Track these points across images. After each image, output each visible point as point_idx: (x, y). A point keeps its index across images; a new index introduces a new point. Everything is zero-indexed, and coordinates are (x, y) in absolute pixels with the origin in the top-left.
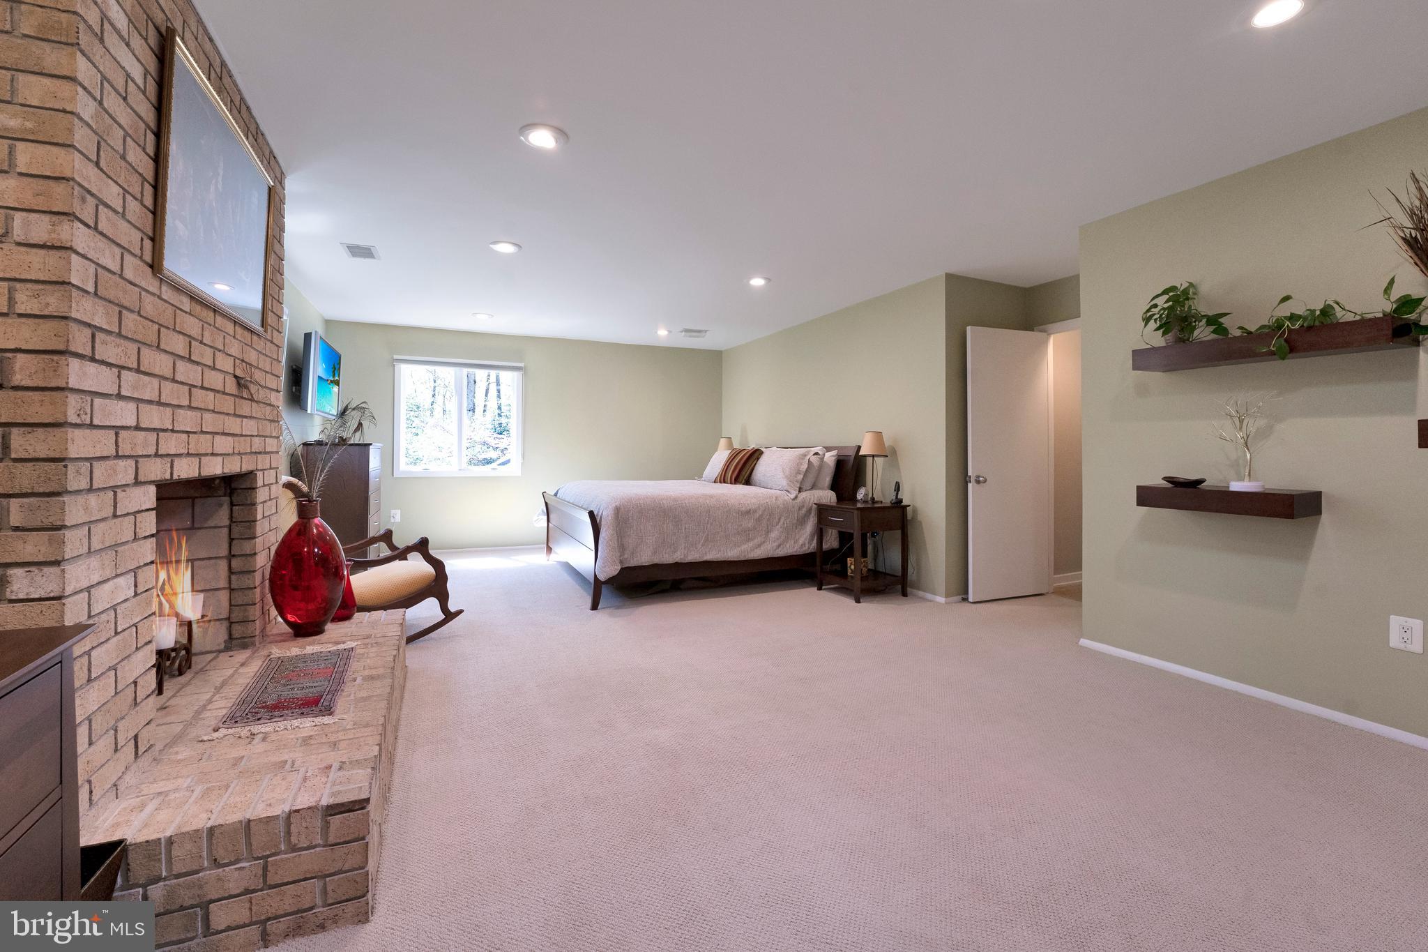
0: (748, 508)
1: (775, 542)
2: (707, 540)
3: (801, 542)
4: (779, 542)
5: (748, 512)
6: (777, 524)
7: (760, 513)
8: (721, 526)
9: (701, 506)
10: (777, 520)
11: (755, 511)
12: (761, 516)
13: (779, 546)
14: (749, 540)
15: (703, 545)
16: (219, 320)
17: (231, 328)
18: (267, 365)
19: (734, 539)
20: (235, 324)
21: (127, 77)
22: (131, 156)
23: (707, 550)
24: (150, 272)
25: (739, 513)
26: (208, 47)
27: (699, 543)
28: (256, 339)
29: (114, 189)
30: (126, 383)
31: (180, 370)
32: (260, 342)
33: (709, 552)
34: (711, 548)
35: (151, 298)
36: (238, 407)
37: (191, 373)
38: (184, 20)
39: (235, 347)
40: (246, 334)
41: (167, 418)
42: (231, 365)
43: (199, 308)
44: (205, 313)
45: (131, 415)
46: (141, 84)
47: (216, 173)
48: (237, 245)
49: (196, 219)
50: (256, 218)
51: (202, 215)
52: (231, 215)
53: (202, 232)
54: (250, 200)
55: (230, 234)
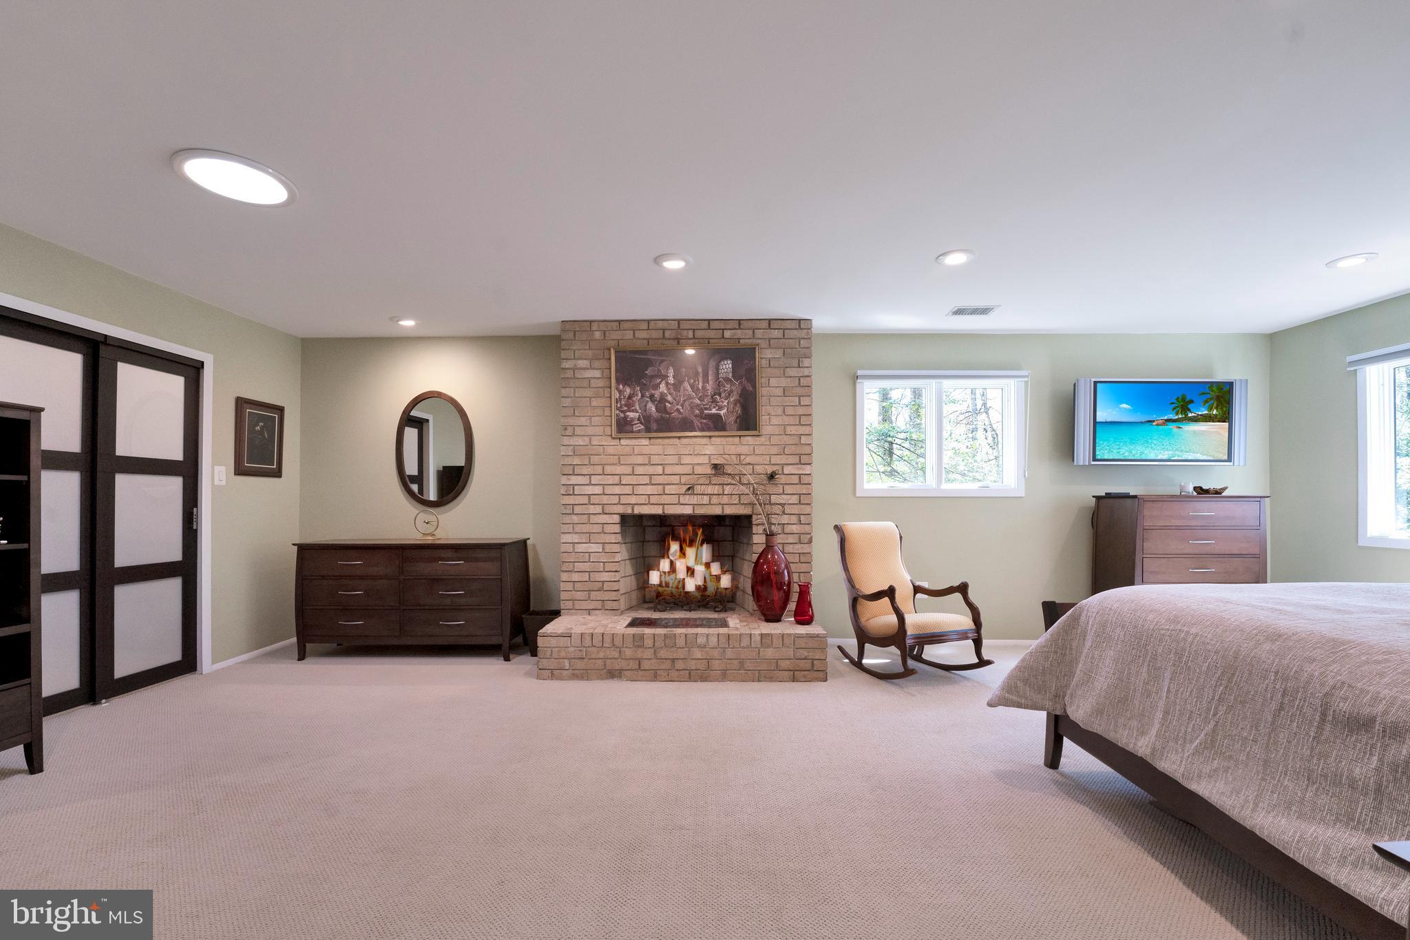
16: (684, 441)
17: (705, 441)
18: (774, 450)
19: (1291, 786)
20: (710, 437)
21: (589, 379)
22: (594, 403)
23: (1207, 769)
24: (610, 438)
25: (1324, 715)
26: (660, 324)
27: (1191, 742)
28: (750, 438)
29: (583, 419)
30: (595, 480)
31: (639, 470)
32: (758, 438)
33: (1210, 777)
34: (1215, 770)
35: (613, 447)
36: (715, 480)
37: (651, 470)
38: (634, 331)
39: (709, 450)
40: (731, 439)
41: (628, 490)
42: (705, 460)
43: (660, 440)
44: (667, 441)
45: (598, 490)
46: (600, 376)
47: (665, 377)
48: (701, 399)
49: (646, 406)
50: (731, 375)
51: (653, 401)
52: (689, 388)
53: (654, 409)
54: (717, 369)
55: (690, 397)
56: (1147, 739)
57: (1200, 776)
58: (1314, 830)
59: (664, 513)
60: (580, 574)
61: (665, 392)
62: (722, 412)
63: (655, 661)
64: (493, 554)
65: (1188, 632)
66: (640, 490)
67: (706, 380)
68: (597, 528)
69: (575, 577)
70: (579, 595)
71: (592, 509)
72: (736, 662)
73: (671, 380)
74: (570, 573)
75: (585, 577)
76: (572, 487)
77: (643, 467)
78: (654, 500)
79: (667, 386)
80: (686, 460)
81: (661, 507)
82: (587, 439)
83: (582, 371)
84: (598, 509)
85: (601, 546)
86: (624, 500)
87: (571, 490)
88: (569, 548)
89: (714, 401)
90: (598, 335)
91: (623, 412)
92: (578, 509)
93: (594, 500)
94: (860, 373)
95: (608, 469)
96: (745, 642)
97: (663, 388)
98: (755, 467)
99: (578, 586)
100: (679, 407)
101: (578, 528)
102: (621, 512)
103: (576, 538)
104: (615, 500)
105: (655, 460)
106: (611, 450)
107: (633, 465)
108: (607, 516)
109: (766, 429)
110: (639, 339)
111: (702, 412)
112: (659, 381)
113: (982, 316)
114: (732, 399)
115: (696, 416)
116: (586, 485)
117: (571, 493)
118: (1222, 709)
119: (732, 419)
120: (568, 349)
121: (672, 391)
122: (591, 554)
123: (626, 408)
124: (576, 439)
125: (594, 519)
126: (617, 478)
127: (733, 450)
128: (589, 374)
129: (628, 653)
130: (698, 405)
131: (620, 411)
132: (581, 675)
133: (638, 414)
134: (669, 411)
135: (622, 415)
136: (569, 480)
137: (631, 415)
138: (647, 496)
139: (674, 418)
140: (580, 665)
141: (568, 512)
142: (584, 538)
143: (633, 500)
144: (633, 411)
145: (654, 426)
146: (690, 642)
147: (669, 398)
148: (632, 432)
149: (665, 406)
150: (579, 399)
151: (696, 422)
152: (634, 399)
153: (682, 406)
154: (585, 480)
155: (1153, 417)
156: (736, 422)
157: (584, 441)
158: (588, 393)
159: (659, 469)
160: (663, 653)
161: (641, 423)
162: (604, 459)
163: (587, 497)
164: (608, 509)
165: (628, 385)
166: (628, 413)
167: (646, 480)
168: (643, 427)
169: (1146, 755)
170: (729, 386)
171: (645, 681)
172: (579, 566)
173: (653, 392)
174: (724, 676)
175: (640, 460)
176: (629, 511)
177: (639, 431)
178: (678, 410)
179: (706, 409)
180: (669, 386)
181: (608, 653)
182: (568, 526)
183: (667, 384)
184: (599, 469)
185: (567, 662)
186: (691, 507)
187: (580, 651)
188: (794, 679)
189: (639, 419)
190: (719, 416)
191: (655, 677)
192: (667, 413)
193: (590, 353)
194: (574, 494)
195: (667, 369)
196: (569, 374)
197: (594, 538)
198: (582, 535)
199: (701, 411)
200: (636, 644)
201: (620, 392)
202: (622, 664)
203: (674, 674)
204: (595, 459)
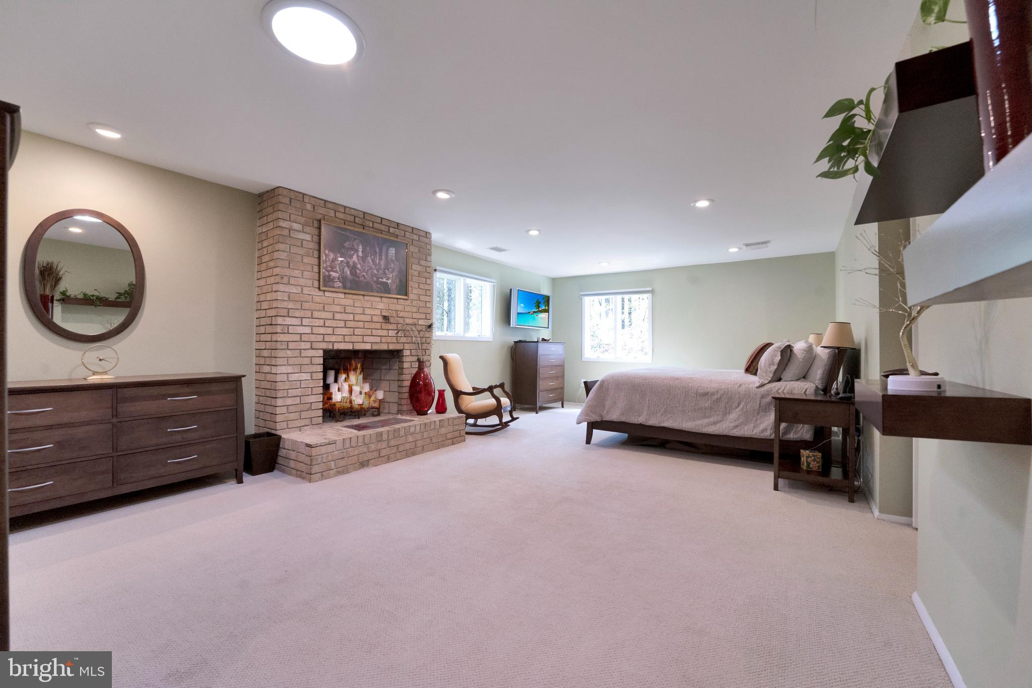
0: (706, 391)
1: (732, 422)
2: (665, 411)
3: (762, 427)
4: (737, 423)
5: (705, 394)
6: (737, 408)
7: (719, 396)
8: (679, 402)
9: (664, 386)
10: (736, 404)
11: (713, 394)
12: (720, 398)
13: (736, 427)
14: (705, 417)
15: (662, 415)
16: (367, 298)
17: (378, 299)
18: (414, 309)
19: (690, 414)
20: (381, 297)
21: (302, 240)
22: (305, 261)
23: (665, 419)
24: (317, 290)
25: (697, 394)
26: (353, 212)
27: (659, 413)
28: (402, 301)
29: (297, 272)
30: (305, 322)
31: (338, 316)
32: (406, 301)
33: (667, 420)
34: (668, 418)
35: (319, 297)
36: (385, 326)
37: (345, 317)
38: (335, 211)
39: (381, 306)
40: (392, 300)
41: (330, 331)
42: (378, 312)
43: (351, 296)
44: (356, 297)
45: (308, 330)
46: (310, 239)
47: (357, 251)
48: (378, 271)
49: (343, 269)
50: (394, 258)
51: (348, 267)
52: (371, 261)
53: (348, 272)
54: (387, 253)
55: (371, 268)
56: (642, 417)
57: (664, 421)
58: (698, 422)
59: (353, 348)
60: (293, 398)
61: (357, 261)
62: (389, 282)
63: (388, 448)
64: (227, 386)
65: (652, 382)
66: (338, 331)
67: (380, 259)
68: (307, 361)
69: (289, 401)
70: (292, 416)
71: (303, 345)
72: (428, 440)
73: (360, 254)
74: (284, 399)
75: (297, 400)
76: (287, 327)
77: (340, 314)
78: (347, 338)
79: (358, 258)
80: (368, 311)
81: (352, 344)
82: (299, 288)
83: (296, 233)
84: (308, 345)
85: (309, 374)
86: (327, 338)
87: (286, 329)
88: (284, 378)
89: (385, 273)
90: (309, 207)
91: (328, 271)
92: (291, 346)
93: (304, 338)
94: (438, 268)
95: (316, 314)
96: (432, 427)
97: (355, 258)
98: (405, 319)
99: (292, 409)
100: (365, 274)
101: (291, 361)
102: (324, 348)
103: (289, 369)
104: (320, 338)
105: (349, 310)
106: (317, 299)
107: (334, 313)
108: (315, 351)
109: (411, 296)
110: (339, 218)
111: (378, 280)
112: (353, 252)
113: (498, 252)
114: (394, 274)
115: (374, 282)
116: (299, 325)
117: (286, 331)
118: (668, 401)
119: (394, 287)
120: (285, 212)
121: (361, 261)
122: (302, 382)
123: (330, 269)
124: (291, 287)
125: (304, 353)
126: (322, 321)
127: (393, 307)
128: (301, 236)
129: (373, 447)
130: (376, 274)
131: (326, 270)
132: (343, 471)
133: (338, 275)
134: (358, 275)
135: (327, 274)
136: (285, 320)
137: (333, 274)
138: (343, 336)
139: (361, 281)
140: (342, 463)
141: (284, 348)
142: (297, 369)
143: (333, 339)
144: (334, 272)
145: (348, 285)
146: (407, 431)
147: (359, 266)
148: (334, 287)
149: (356, 271)
150: (294, 255)
151: (374, 286)
152: (336, 262)
153: (366, 273)
154: (296, 321)
155: (530, 311)
156: (396, 289)
157: (297, 289)
158: (301, 251)
159: (351, 317)
160: (392, 443)
161: (340, 282)
162: (313, 306)
163: (299, 336)
164: (315, 345)
165: (332, 252)
166: (331, 273)
167: (342, 324)
168: (341, 285)
169: (643, 422)
170: (393, 265)
171: (383, 464)
172: (292, 392)
173: (349, 260)
174: (423, 450)
175: (338, 309)
176: (331, 347)
177: (339, 287)
178: (364, 275)
179: (380, 278)
180: (360, 258)
181: (360, 449)
182: (283, 359)
183: (358, 256)
184: (309, 314)
185: (333, 463)
186: (370, 344)
187: (342, 452)
188: (453, 444)
189: (338, 278)
190: (387, 283)
191: (388, 459)
192: (358, 278)
193: (302, 220)
194: (288, 333)
195: (358, 246)
196: (286, 232)
197: (304, 368)
198: (294, 366)
199: (377, 278)
200: (378, 439)
201: (326, 255)
202: (370, 456)
203: (398, 455)
204: (306, 305)
